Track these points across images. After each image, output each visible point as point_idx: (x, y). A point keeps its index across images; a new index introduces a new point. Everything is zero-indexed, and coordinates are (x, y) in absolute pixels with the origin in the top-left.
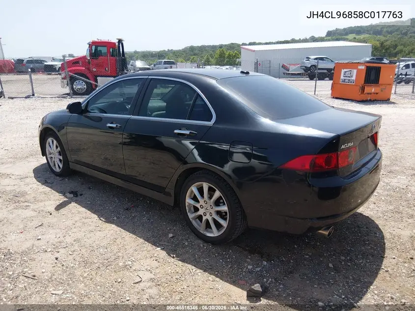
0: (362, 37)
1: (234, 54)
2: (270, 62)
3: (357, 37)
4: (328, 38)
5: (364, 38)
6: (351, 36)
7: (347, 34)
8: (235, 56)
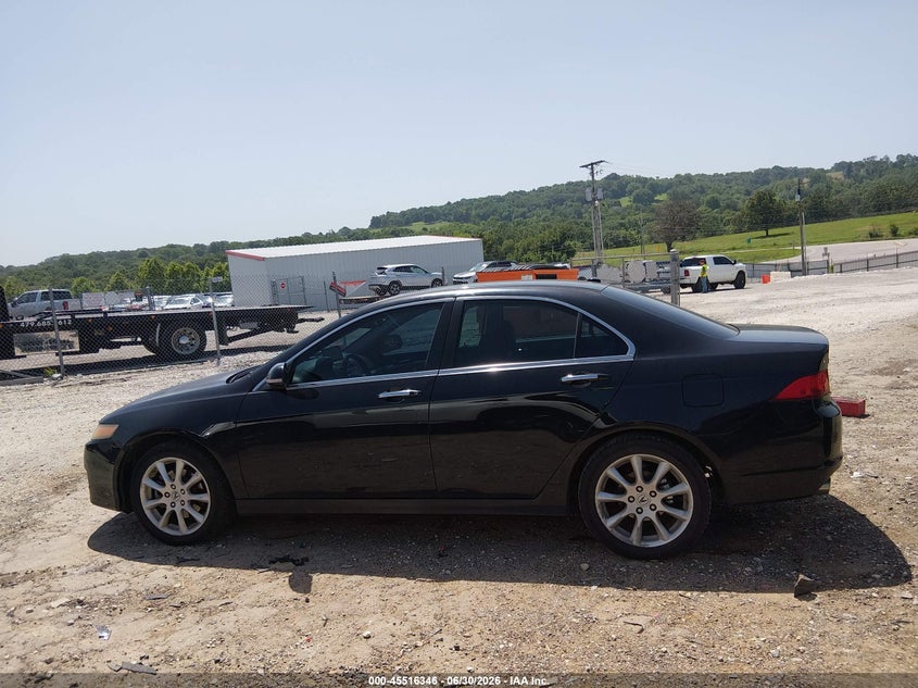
0: (437, 226)
1: (185, 270)
2: (302, 280)
3: (429, 227)
4: (376, 231)
5: (441, 229)
6: (417, 226)
7: (408, 223)
8: (188, 272)
